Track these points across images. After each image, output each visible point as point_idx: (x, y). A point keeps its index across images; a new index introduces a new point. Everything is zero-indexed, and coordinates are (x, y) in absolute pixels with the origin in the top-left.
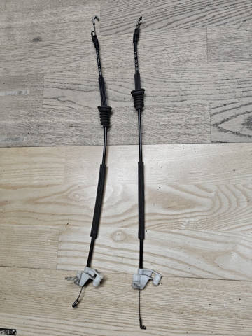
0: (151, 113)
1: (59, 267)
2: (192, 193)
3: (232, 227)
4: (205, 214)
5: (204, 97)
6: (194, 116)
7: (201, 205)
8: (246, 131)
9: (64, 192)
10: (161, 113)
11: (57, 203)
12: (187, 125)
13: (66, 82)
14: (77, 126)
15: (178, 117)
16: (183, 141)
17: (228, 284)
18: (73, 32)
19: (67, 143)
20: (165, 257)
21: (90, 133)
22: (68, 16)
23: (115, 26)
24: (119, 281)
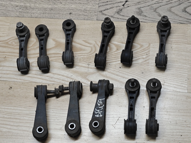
0: (66, 3)
2: (81, 44)
4: (86, 54)
6: (89, 6)
7: (84, 50)
8: (117, 16)
10: (71, 3)
11: (1, 46)
12: (85, 11)
14: (21, 7)
15: (81, 6)
16: (81, 19)
19: (12, 15)
20: (59, 75)
21: (27, 11)
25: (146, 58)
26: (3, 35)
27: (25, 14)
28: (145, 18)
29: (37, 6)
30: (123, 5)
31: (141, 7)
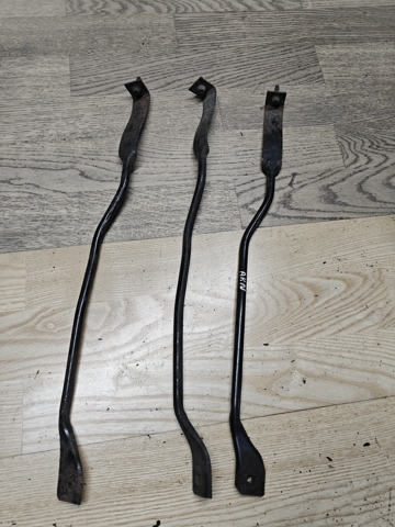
0: (157, 196)
1: (26, 449)
3: (286, 336)
5: (224, 172)
8: (284, 211)
9: (27, 322)
10: (171, 194)
11: (16, 341)
12: (208, 209)
13: (22, 157)
14: (45, 219)
16: (206, 230)
17: (294, 417)
18: (29, 90)
19: (28, 246)
21: (66, 228)
22: (19, 69)
23: (92, 84)
24: (132, 451)
25: (385, 307)
26: (14, 306)
27: (61, 238)
28: (347, 209)
29: (88, 211)
30: (291, 184)
31: (328, 185)
